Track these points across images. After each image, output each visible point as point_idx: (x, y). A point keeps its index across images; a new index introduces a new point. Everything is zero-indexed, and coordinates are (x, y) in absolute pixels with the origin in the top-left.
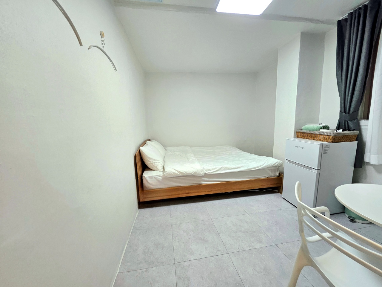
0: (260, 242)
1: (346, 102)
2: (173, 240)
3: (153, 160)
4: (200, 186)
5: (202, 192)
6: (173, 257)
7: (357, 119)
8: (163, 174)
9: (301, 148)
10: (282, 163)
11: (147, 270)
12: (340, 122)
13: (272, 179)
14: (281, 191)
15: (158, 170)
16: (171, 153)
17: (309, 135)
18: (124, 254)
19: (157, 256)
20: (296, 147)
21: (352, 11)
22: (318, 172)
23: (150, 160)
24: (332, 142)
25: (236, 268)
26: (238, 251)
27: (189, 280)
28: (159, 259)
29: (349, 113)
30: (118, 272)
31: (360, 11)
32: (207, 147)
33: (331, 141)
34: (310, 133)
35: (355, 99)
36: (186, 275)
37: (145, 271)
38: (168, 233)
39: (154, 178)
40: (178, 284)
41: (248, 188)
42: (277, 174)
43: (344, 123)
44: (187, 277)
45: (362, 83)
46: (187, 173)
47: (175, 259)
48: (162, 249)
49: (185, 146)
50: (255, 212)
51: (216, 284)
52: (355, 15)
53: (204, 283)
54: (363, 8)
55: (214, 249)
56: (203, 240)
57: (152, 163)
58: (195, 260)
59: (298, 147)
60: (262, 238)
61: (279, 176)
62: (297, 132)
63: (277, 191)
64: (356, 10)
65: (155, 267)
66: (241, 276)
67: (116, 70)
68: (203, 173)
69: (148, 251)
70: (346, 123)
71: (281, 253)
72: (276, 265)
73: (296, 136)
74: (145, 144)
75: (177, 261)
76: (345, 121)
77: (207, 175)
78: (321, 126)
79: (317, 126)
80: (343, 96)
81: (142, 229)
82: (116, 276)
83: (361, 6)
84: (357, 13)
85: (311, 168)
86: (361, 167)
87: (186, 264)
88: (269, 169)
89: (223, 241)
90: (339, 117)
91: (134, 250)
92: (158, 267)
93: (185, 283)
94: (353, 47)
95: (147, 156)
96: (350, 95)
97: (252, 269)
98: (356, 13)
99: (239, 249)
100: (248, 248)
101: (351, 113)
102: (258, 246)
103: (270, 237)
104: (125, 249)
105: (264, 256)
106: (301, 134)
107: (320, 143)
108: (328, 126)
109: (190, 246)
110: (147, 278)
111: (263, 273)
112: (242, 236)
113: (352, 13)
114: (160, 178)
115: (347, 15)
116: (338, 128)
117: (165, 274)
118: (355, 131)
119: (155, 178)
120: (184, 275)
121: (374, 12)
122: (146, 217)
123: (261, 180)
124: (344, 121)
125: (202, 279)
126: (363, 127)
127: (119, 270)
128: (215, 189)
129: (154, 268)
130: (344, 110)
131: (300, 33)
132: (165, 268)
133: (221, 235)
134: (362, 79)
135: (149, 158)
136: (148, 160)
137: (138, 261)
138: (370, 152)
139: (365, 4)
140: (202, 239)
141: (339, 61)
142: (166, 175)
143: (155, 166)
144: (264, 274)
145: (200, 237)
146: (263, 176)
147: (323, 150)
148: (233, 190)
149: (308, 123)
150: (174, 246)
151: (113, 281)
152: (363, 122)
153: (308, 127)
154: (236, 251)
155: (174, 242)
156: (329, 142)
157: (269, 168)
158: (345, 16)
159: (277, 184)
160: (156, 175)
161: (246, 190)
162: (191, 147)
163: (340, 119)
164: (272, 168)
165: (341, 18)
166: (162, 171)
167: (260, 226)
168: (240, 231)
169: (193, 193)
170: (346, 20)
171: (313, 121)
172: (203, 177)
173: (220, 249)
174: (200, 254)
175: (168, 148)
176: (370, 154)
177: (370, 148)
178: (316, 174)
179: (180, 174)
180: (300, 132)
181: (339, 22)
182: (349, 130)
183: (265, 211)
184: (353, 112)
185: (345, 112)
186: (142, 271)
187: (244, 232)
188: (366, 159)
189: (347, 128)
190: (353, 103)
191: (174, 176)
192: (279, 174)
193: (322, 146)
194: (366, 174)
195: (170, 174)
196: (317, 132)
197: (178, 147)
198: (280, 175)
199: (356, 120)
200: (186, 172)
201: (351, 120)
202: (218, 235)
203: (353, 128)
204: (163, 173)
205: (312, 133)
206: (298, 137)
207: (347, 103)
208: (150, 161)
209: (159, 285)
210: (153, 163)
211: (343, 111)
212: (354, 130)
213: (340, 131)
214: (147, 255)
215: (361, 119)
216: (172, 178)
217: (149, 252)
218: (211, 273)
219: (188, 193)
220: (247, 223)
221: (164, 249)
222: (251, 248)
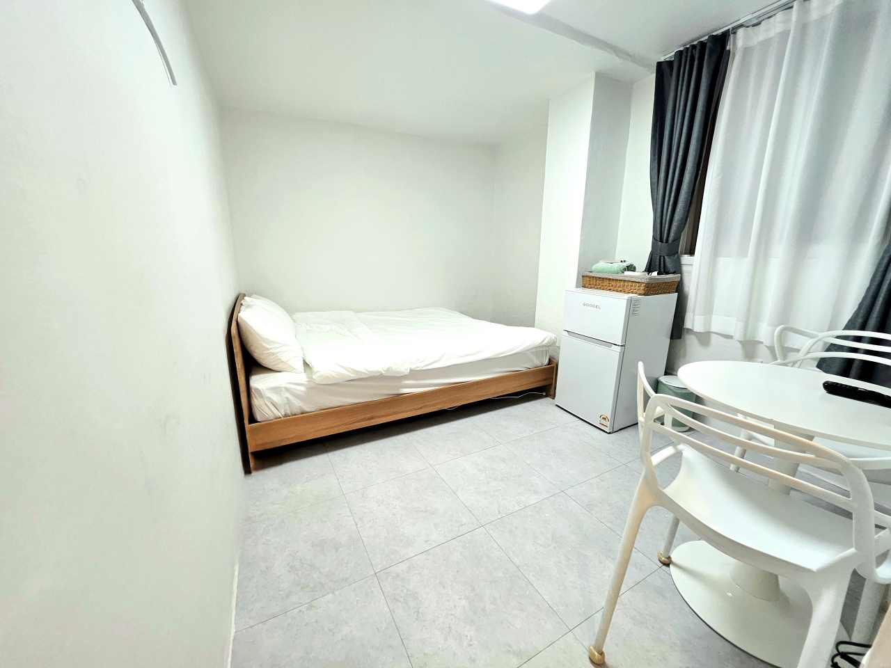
0: (535, 492)
1: (664, 221)
2: (358, 526)
3: (277, 345)
4: (398, 399)
5: (403, 412)
6: (368, 562)
7: (678, 252)
8: (307, 380)
9: (593, 306)
10: (556, 339)
11: (311, 606)
12: (651, 259)
13: (538, 370)
14: (552, 393)
15: (291, 369)
16: (308, 328)
17: (606, 283)
18: (238, 586)
19: (327, 569)
20: (584, 304)
21: (682, 49)
22: (621, 350)
23: (268, 346)
24: (644, 295)
25: (504, 549)
26: (499, 517)
27: (416, 598)
28: (334, 574)
29: (667, 242)
30: (233, 631)
31: (694, 51)
32: (392, 310)
33: (642, 292)
34: (607, 279)
35: (677, 217)
36: (407, 590)
37: (307, 609)
38: (340, 514)
39: (283, 390)
40: (394, 612)
41: (495, 393)
42: (546, 361)
43: (658, 260)
44: (410, 593)
45: (689, 188)
46: (368, 372)
47: (373, 563)
48: (337, 551)
49: (340, 309)
50: (513, 439)
51: (474, 589)
52: (686, 57)
53: (448, 595)
54: (698, 48)
55: (452, 525)
56: (426, 511)
57: (273, 354)
58: (419, 556)
59: (588, 305)
60: (537, 484)
61: (549, 364)
62: (583, 276)
63: (544, 394)
64: (687, 48)
65: (328, 593)
66: (516, 561)
67: (174, 83)
68: (406, 370)
69: (302, 563)
70: (662, 260)
71: (573, 503)
72: (570, 526)
73: (581, 284)
74: (242, 304)
75: (379, 567)
76: (660, 256)
77: (414, 374)
78: (625, 264)
79: (618, 266)
80: (659, 210)
81: (269, 518)
82: (231, 641)
83: (695, 43)
84: (689, 54)
85: (610, 344)
86: (680, 338)
87: (403, 567)
88: (532, 353)
89: (467, 505)
90: (650, 249)
91: (261, 571)
92: (337, 592)
93: (409, 607)
94: (679, 121)
95: (259, 335)
96: (670, 208)
97: (533, 544)
98: (687, 53)
99: (500, 512)
100: (517, 508)
101: (670, 242)
102: (533, 499)
103: (551, 481)
104: (237, 574)
105: (547, 515)
106: (590, 281)
107: (627, 296)
108: (635, 265)
109: (401, 530)
110: (316, 622)
111: (552, 546)
112: (500, 488)
113: (681, 52)
114: (303, 389)
115: (674, 53)
116: (649, 269)
117: (357, 601)
118: (676, 275)
119: (287, 389)
120: (402, 591)
121: (714, 59)
122: (272, 489)
123: (518, 375)
124: (658, 257)
125: (444, 587)
126: (685, 268)
127: (233, 625)
128: (433, 403)
129: (329, 597)
130: (661, 236)
131: (593, 74)
132: (355, 589)
133: (459, 494)
134: (690, 180)
135: (264, 339)
136: (265, 347)
137: (281, 593)
138: (694, 312)
139: (702, 40)
140: (422, 511)
141: (656, 143)
142: (318, 381)
143: (283, 359)
144: (555, 548)
145: (418, 508)
146: (522, 367)
147: (632, 309)
148: (468, 400)
149: (601, 259)
150: (364, 539)
151: (228, 656)
152: (686, 259)
153: (602, 267)
154: (496, 518)
155: (360, 530)
156: (640, 294)
157: (533, 350)
158: (668, 56)
159: (545, 380)
160: (290, 383)
161: (489, 399)
162: (356, 311)
163: (651, 254)
164: (538, 349)
165: (662, 59)
166: (303, 371)
167: (528, 462)
168: (495, 479)
169: (383, 416)
170: (670, 63)
171: (608, 255)
172: (405, 377)
173: (464, 521)
174: (427, 541)
175: (298, 316)
176: (694, 315)
177: (695, 305)
178: (618, 354)
179: (353, 376)
180: (590, 277)
181: (659, 65)
182: (667, 273)
183: (531, 434)
184: (673, 241)
185: (661, 241)
186: (300, 611)
187: (502, 480)
188: (688, 324)
189: (662, 270)
190: (675, 224)
191: (336, 382)
192: (550, 360)
193: (630, 301)
194: (685, 350)
195: (327, 378)
196: (620, 277)
197: (325, 313)
198: (550, 362)
199: (676, 256)
200: (367, 370)
201: (669, 255)
202: (454, 495)
203: (672, 270)
204: (310, 377)
205: (611, 278)
206: (584, 287)
207: (665, 224)
208: (268, 349)
209: (351, 627)
210: (278, 353)
211: (658, 238)
212: (674, 273)
213: (655, 274)
214: (303, 573)
215: (682, 254)
216: (331, 387)
217: (305, 566)
218: (458, 571)
219: (372, 418)
220: (504, 462)
221: (340, 550)
222: (522, 506)
